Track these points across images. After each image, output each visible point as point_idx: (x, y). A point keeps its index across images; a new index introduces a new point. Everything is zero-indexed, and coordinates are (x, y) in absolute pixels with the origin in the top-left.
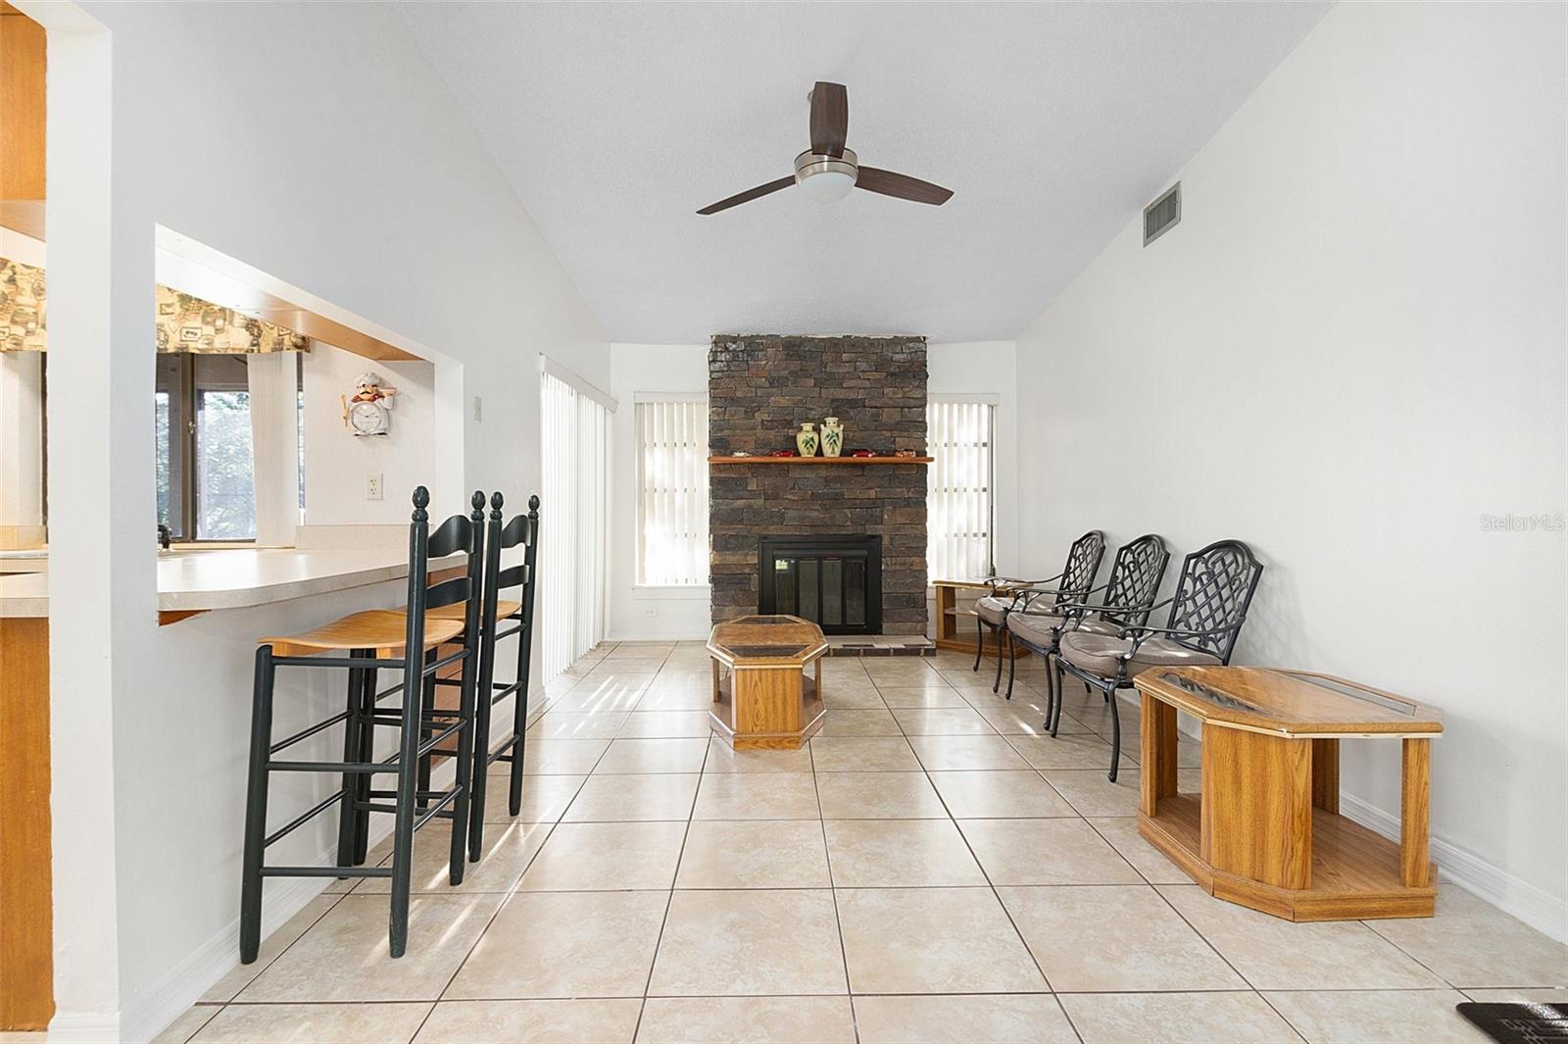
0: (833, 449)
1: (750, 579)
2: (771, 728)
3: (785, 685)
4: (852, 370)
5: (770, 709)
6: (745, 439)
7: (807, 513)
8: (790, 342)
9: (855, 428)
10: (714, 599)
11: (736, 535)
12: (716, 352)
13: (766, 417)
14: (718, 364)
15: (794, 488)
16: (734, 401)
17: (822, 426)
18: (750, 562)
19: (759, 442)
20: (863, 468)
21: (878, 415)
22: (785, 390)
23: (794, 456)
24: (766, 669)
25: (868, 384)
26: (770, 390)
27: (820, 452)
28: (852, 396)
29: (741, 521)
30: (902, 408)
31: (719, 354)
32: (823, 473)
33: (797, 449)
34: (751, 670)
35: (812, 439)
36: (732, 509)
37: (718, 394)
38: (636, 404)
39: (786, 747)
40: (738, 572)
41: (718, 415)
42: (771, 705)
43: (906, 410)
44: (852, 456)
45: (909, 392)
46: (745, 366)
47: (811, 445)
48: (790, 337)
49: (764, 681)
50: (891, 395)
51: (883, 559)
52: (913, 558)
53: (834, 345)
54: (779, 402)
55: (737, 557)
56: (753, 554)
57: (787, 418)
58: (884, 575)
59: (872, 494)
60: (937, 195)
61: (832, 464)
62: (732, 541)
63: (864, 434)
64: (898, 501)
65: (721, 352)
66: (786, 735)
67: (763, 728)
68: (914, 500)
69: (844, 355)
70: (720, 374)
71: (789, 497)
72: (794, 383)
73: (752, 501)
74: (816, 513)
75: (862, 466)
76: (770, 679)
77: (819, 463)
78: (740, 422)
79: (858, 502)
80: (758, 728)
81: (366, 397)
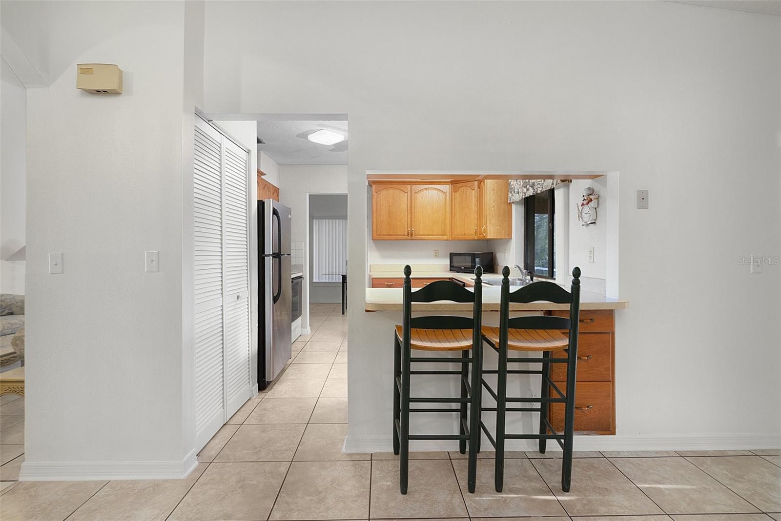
81: (585, 202)
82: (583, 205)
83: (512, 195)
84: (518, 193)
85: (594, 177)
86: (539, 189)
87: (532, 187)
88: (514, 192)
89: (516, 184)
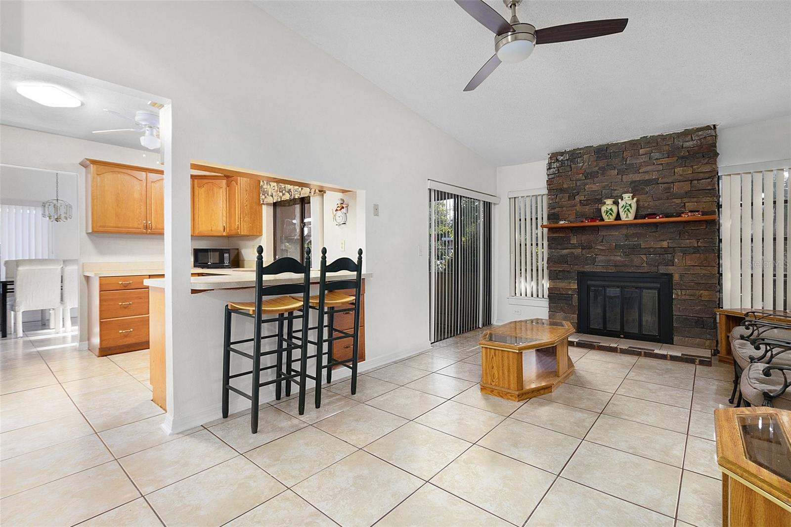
0: (627, 215)
1: (572, 298)
2: (501, 386)
3: (509, 360)
4: (647, 159)
5: (501, 374)
6: (569, 213)
7: (612, 258)
8: (599, 149)
9: (650, 199)
10: (550, 307)
11: (563, 271)
12: (551, 163)
13: (583, 198)
14: (552, 170)
15: (602, 242)
16: (562, 190)
17: (620, 200)
18: (572, 287)
19: (578, 214)
20: (657, 226)
21: (669, 188)
22: (596, 179)
23: (600, 221)
24: (498, 350)
25: (661, 167)
26: (585, 181)
27: (618, 217)
28: (647, 178)
29: (566, 262)
30: (691, 181)
31: (552, 164)
32: (625, 231)
33: (602, 217)
34: (490, 348)
35: (611, 209)
36: (561, 256)
37: (552, 187)
38: (510, 198)
39: (509, 399)
40: (564, 293)
41: (552, 199)
42: (501, 371)
43: (696, 182)
44: (645, 218)
45: (698, 168)
46: (569, 169)
47: (611, 214)
48: (600, 145)
49: (497, 356)
50: (681, 172)
51: (674, 291)
52: (702, 291)
53: (634, 145)
54: (592, 188)
55: (564, 284)
56: (574, 283)
57: (597, 197)
58: (674, 302)
59: (665, 244)
60: (617, 26)
61: (628, 225)
62: (561, 274)
63: (657, 203)
64: (688, 249)
65: (554, 163)
66: (509, 391)
67: (497, 384)
68: (703, 248)
69: (641, 150)
70: (553, 176)
71: (598, 247)
72: (603, 174)
73: (574, 250)
74: (619, 258)
75: (656, 225)
76: (500, 356)
77: (618, 225)
78: (566, 203)
79: (652, 250)
80: (494, 383)
81: (339, 209)
82: (337, 210)
83: (265, 197)
84: (272, 196)
85: (344, 191)
86: (296, 195)
87: (288, 192)
88: (268, 195)
89: (271, 188)
